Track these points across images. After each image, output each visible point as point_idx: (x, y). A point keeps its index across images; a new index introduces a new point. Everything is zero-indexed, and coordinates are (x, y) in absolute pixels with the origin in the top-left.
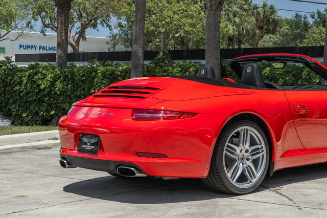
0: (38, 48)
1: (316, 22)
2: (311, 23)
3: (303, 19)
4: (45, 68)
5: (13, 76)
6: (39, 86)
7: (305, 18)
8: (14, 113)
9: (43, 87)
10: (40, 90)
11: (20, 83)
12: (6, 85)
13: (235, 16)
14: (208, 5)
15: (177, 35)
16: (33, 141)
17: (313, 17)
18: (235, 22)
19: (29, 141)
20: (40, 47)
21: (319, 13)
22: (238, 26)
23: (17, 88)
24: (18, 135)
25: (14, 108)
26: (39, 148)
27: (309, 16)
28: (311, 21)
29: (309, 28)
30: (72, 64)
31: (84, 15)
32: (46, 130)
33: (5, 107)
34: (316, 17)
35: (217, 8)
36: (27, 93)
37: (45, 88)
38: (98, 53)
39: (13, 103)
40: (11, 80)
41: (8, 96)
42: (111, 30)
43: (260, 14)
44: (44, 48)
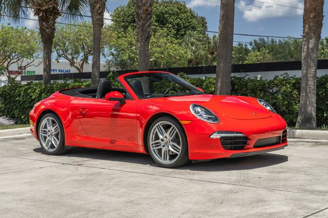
0: (58, 71)
1: (253, 49)
2: (250, 49)
3: (244, 46)
4: (36, 85)
5: (15, 90)
6: (31, 97)
7: (246, 46)
8: (17, 116)
9: (33, 97)
10: (32, 100)
11: (19, 95)
12: (11, 97)
13: (192, 45)
14: (139, 39)
15: (151, 60)
16: (16, 134)
17: (251, 45)
18: (192, 49)
19: (13, 134)
20: (59, 70)
21: (255, 41)
22: (194, 52)
23: (17, 99)
24: (7, 130)
25: (16, 112)
26: (16, 139)
27: (248, 44)
28: (250, 47)
29: (249, 53)
30: (56, 82)
31: (86, 47)
32: (22, 127)
33: (11, 112)
34: (253, 45)
35: (146, 41)
36: (24, 102)
37: (35, 98)
38: (74, 73)
39: (16, 109)
40: (14, 93)
41: (12, 104)
42: (105, 57)
43: (210, 43)
44: (62, 71)
